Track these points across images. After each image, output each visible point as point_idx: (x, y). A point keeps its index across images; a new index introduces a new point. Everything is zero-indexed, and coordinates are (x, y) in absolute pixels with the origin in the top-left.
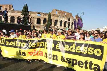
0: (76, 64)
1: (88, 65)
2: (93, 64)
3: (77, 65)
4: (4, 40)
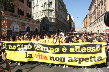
3: (84, 61)
4: (5, 44)
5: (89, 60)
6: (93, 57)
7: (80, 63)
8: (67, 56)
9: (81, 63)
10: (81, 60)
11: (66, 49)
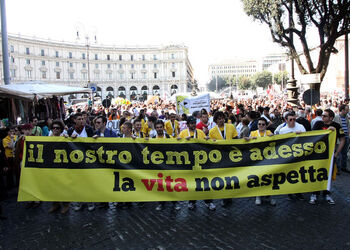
0: (282, 182)
1: (307, 176)
2: (314, 171)
3: (286, 181)
5: (299, 179)
6: (307, 168)
7: (276, 187)
8: (243, 174)
9: (278, 188)
10: (280, 179)
11: (239, 154)
